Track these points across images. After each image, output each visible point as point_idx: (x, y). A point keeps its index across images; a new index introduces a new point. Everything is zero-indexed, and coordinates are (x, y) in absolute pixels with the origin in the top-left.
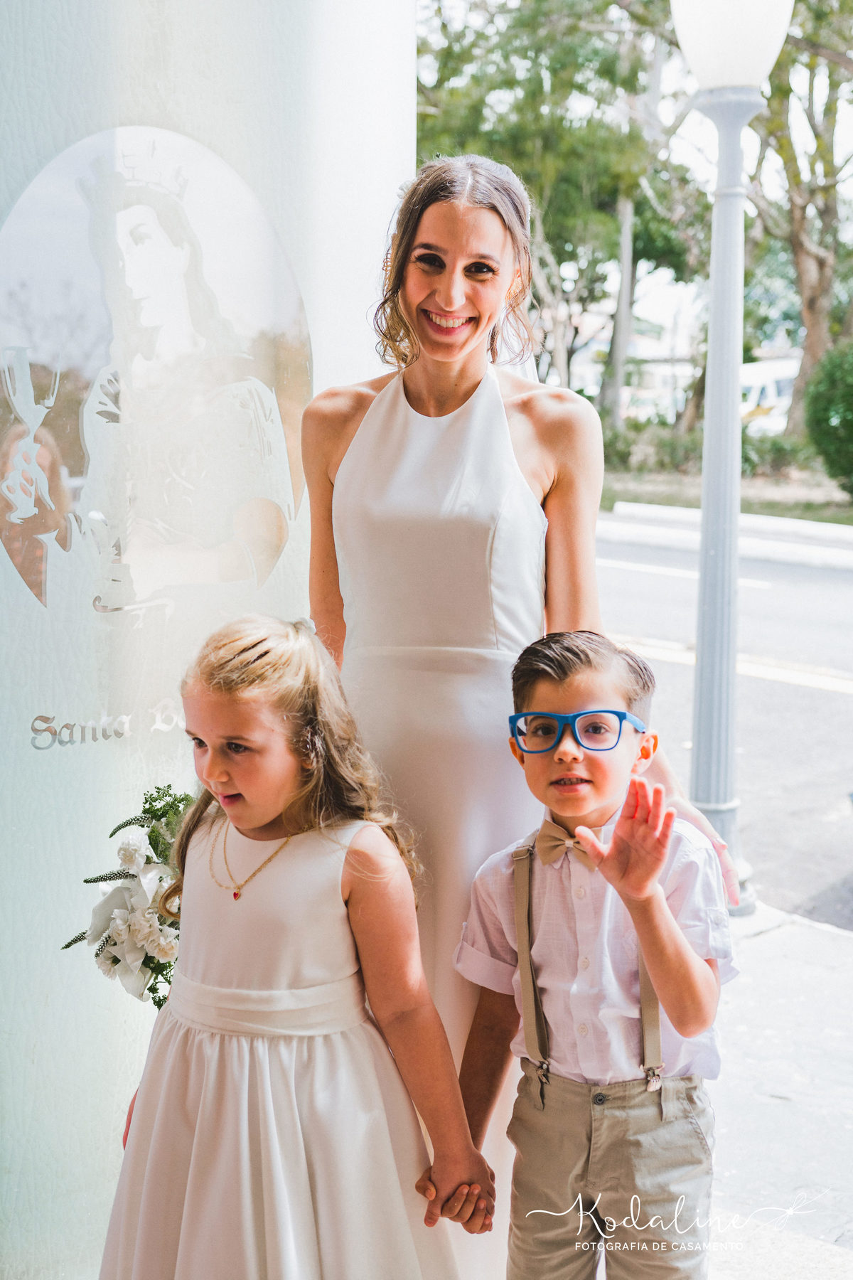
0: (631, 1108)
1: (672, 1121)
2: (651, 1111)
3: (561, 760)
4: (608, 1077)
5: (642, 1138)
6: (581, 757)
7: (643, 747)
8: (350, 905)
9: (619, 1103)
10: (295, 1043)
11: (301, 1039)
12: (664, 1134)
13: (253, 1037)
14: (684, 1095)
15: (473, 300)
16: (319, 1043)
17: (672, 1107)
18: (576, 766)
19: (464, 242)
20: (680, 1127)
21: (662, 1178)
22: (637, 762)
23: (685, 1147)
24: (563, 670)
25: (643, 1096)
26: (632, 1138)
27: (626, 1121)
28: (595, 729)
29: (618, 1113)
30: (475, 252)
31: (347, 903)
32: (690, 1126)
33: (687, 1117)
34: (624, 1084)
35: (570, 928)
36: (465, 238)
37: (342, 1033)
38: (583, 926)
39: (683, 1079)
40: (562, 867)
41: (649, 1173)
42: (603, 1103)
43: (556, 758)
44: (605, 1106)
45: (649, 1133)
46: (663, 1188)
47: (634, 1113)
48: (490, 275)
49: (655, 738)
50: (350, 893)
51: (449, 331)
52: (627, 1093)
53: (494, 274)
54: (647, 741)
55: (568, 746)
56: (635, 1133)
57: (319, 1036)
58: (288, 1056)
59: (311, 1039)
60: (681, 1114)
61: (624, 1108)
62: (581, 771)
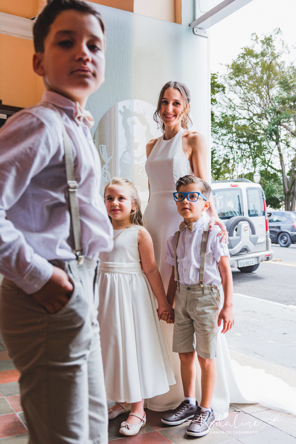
0: (196, 291)
1: (206, 295)
2: (201, 292)
3: (184, 203)
4: (190, 283)
5: (199, 298)
6: (188, 203)
7: (206, 204)
8: (139, 245)
9: (193, 290)
10: (128, 275)
11: (129, 274)
12: (204, 298)
13: (119, 273)
14: (210, 289)
15: (174, 111)
16: (133, 275)
17: (206, 292)
18: (187, 205)
19: (172, 97)
20: (209, 296)
21: (203, 308)
22: (204, 207)
23: (210, 301)
24: (187, 183)
25: (199, 288)
26: (196, 298)
27: (194, 294)
28: (192, 196)
29: (193, 292)
30: (174, 99)
31: (138, 244)
32: (211, 296)
33: (211, 294)
34: (194, 285)
35: (184, 246)
36: (172, 96)
37: (138, 274)
38: (187, 245)
39: (209, 285)
40: (184, 232)
41: (200, 307)
42: (189, 290)
43: (183, 203)
44: (190, 290)
45: (201, 298)
46: (203, 311)
47: (197, 292)
48: (179, 105)
49: (209, 203)
50: (139, 242)
51: (169, 118)
52: (195, 287)
53: (180, 105)
54: (207, 203)
55: (186, 200)
56: (197, 297)
57: (133, 274)
58: (127, 278)
59: (132, 274)
60: (209, 293)
61: (194, 291)
62: (187, 206)
